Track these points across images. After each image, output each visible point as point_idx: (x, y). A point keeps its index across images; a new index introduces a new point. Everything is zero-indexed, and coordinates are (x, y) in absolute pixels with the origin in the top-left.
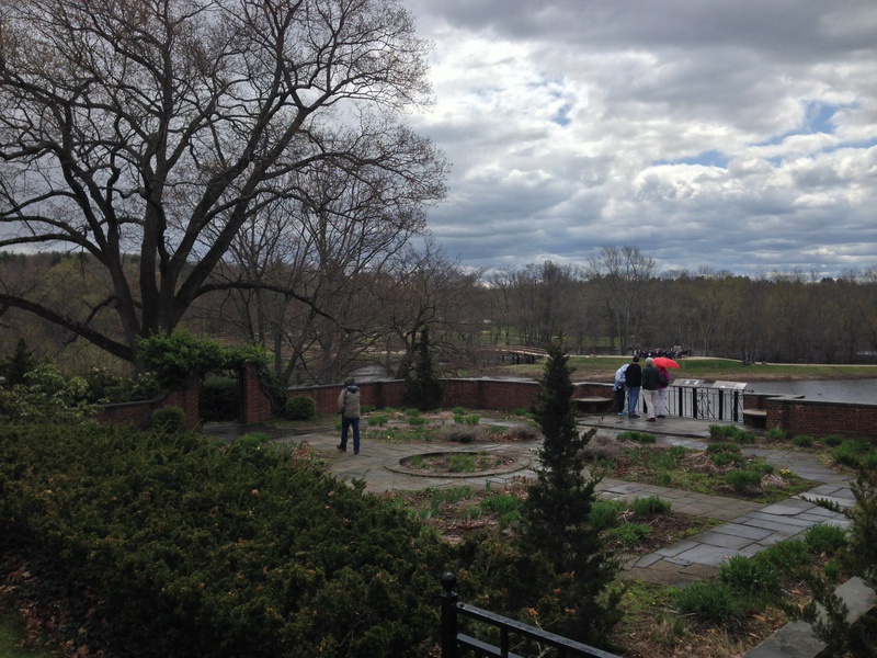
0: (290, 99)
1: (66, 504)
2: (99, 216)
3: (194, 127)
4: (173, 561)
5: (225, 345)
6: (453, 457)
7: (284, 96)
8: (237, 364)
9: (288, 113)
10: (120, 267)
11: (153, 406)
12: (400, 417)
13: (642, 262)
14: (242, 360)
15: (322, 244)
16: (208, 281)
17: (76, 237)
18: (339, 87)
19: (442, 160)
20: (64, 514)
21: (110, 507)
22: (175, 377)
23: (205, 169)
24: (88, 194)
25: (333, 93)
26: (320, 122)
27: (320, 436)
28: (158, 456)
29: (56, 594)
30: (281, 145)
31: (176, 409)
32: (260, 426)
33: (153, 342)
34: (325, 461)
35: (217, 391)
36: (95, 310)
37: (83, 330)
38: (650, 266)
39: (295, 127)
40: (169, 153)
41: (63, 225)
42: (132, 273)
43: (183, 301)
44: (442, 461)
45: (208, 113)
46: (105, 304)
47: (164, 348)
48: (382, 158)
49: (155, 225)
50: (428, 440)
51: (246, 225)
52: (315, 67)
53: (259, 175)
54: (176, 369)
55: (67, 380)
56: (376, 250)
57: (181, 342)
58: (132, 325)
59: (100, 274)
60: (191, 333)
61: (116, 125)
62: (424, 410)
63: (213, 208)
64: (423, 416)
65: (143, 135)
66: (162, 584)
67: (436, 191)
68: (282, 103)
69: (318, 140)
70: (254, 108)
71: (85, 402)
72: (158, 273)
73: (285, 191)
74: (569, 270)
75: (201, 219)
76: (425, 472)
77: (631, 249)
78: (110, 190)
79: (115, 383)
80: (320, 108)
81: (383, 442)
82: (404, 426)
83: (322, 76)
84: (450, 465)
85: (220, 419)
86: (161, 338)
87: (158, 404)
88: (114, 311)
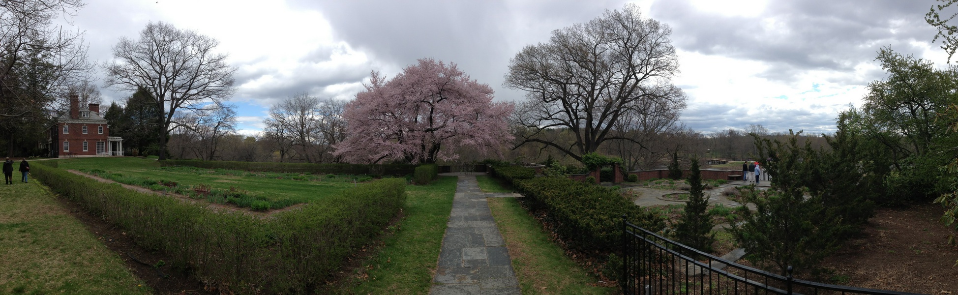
0: (633, 77)
1: (553, 197)
2: (573, 117)
3: (602, 88)
4: (573, 212)
5: (609, 158)
6: (680, 195)
7: (631, 76)
8: (612, 164)
9: (633, 81)
10: (579, 133)
11: (586, 176)
12: (667, 182)
13: (763, 130)
14: (614, 163)
15: (645, 125)
16: (606, 136)
17: (566, 124)
18: (650, 72)
19: (685, 95)
20: (552, 199)
21: (563, 199)
22: (592, 167)
23: (606, 101)
24: (570, 111)
25: (648, 74)
26: (644, 84)
27: (638, 187)
28: (577, 187)
29: (551, 221)
30: (630, 92)
31: (593, 177)
32: (619, 184)
33: (586, 156)
34: (637, 195)
35: (606, 172)
36: (572, 146)
37: (568, 152)
38: (766, 131)
39: (635, 85)
40: (595, 97)
41: (563, 120)
42: (583, 135)
43: (597, 143)
44: (676, 196)
45: (606, 85)
46: (575, 144)
47: (589, 158)
48: (665, 95)
49: (590, 119)
50: (674, 189)
51: (619, 118)
52: (641, 67)
53: (623, 102)
54: (593, 165)
55: (561, 166)
56: (663, 126)
57: (594, 156)
58: (582, 151)
59: (573, 135)
60: (599, 154)
61: (578, 90)
62: (675, 179)
63: (609, 112)
64: (675, 182)
65: (587, 91)
66: (570, 217)
67: (683, 106)
68: (630, 79)
69: (643, 90)
70: (621, 80)
71: (566, 173)
72: (590, 136)
73: (631, 107)
74: (739, 132)
75: (604, 116)
76: (670, 199)
77: (760, 125)
78: (576, 110)
79: (576, 168)
80: (643, 79)
81: (658, 190)
82: (667, 185)
83: (644, 69)
84: (679, 197)
85: (607, 181)
86: (589, 155)
87: (588, 175)
88: (577, 147)
